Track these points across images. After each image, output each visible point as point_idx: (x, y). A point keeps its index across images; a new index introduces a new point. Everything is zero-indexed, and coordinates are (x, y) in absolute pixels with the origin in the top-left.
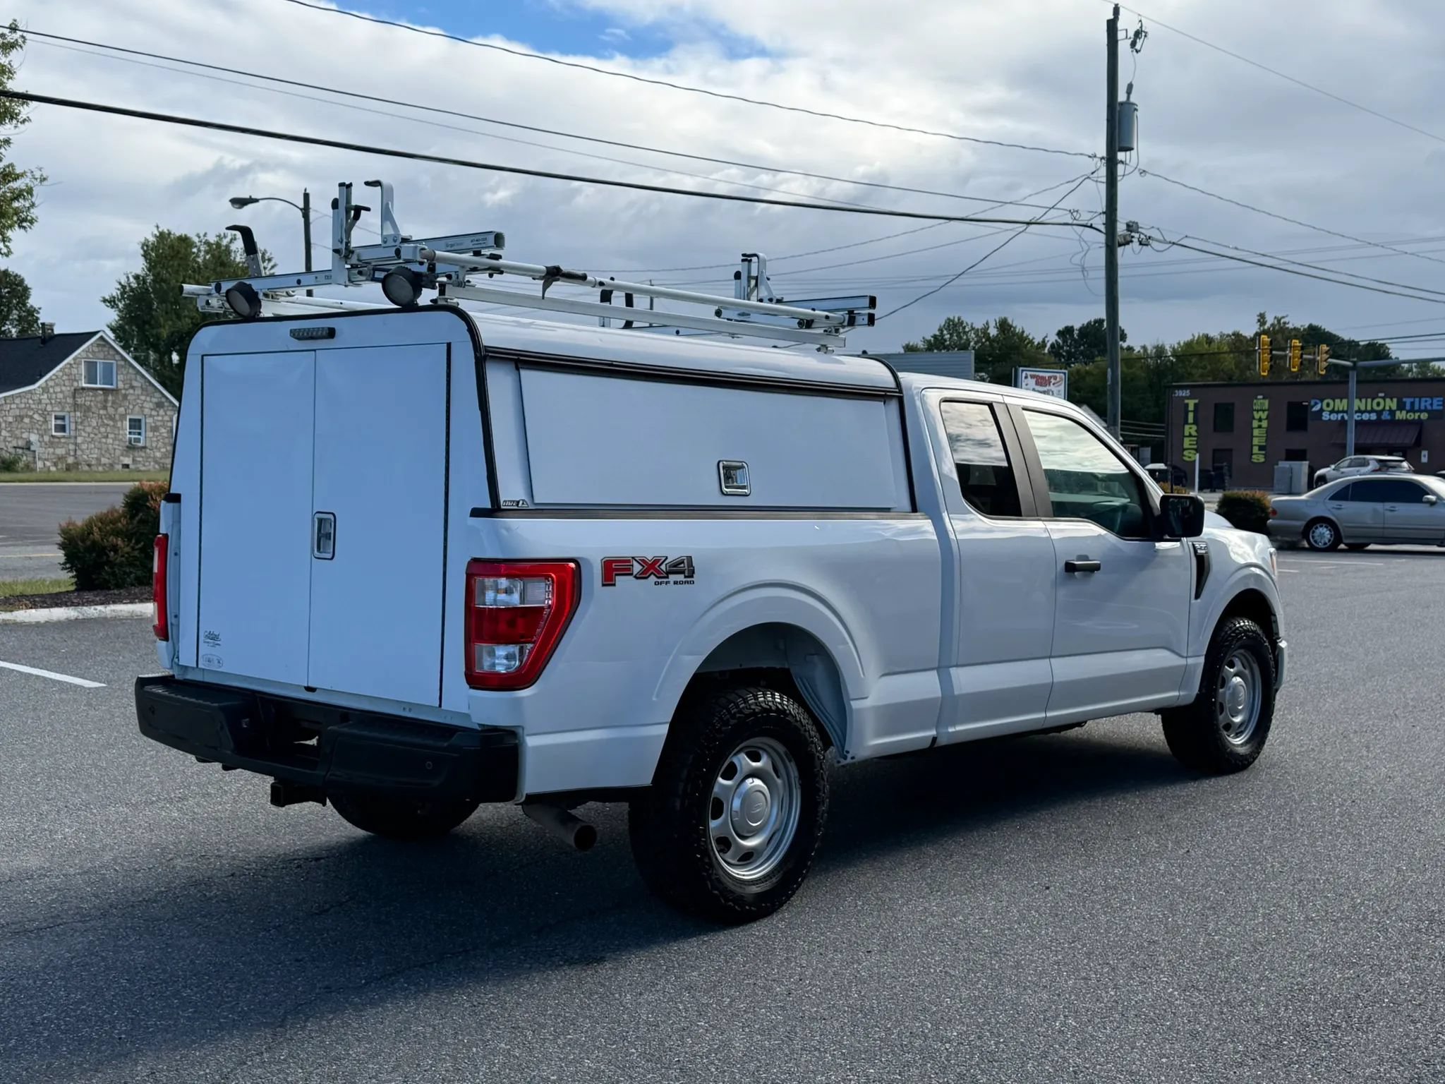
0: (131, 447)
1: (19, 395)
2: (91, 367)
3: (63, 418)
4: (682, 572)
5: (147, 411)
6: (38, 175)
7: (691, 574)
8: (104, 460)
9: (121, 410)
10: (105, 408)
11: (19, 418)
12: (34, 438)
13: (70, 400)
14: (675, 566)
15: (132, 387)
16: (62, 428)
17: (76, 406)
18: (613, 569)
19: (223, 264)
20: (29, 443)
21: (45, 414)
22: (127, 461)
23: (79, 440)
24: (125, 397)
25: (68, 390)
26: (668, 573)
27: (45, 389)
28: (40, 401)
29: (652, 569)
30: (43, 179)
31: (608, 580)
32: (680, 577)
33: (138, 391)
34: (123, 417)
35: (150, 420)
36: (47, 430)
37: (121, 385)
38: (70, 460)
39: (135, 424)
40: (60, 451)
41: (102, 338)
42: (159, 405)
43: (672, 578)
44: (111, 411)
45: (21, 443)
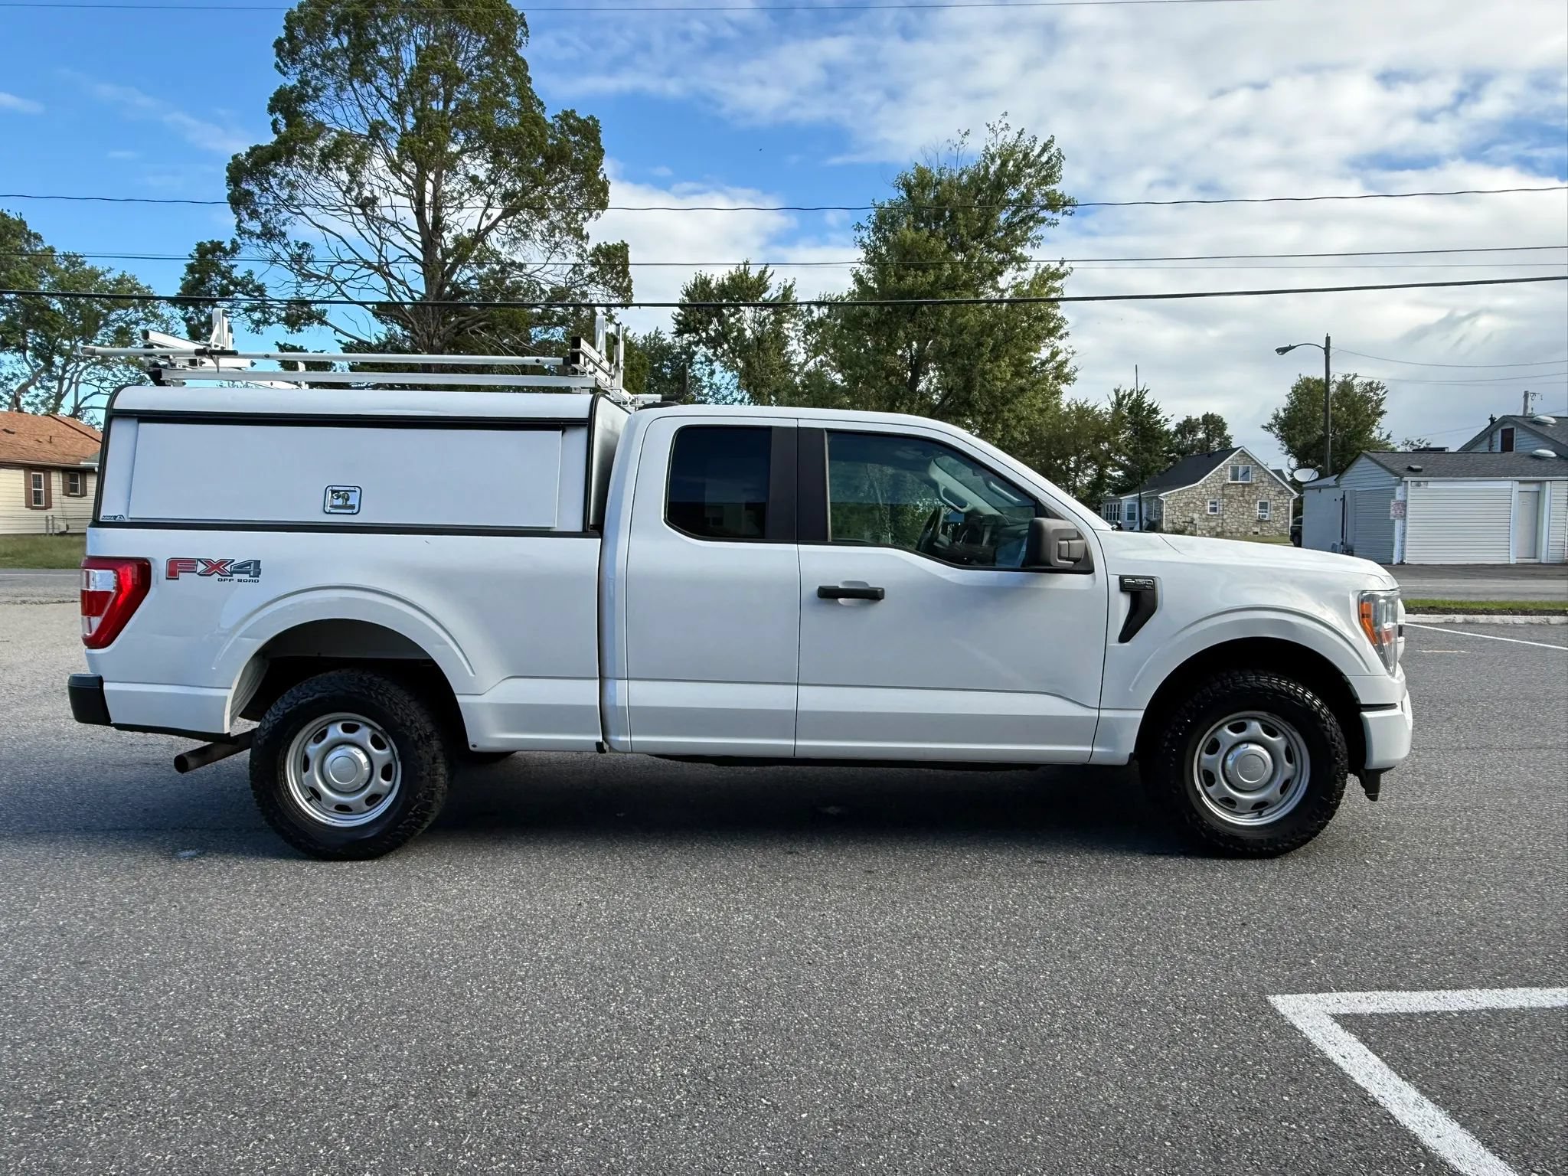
0: (1260, 521)
1: (1187, 490)
2: (1235, 470)
3: (1215, 503)
4: (248, 572)
5: (1271, 497)
6: (1070, 350)
7: (257, 574)
8: (1241, 529)
9: (1254, 497)
10: (1243, 496)
11: (1187, 504)
12: (1196, 516)
13: (1220, 492)
14: (242, 567)
15: (1263, 482)
16: (1214, 510)
17: (1224, 495)
18: (177, 567)
19: (1346, 395)
20: (1193, 520)
21: (1204, 501)
22: (1256, 529)
23: (1225, 517)
24: (1257, 488)
25: (1219, 485)
26: (232, 573)
27: (1204, 486)
28: (1200, 493)
29: (215, 567)
30: (1073, 353)
31: (172, 574)
32: (246, 577)
33: (1266, 484)
34: (1255, 502)
35: (1273, 503)
36: (1205, 511)
37: (1254, 481)
38: (1219, 530)
39: (1263, 506)
40: (1213, 524)
41: (1242, 451)
42: (1281, 493)
43: (236, 576)
44: (1247, 498)
45: (1188, 519)
